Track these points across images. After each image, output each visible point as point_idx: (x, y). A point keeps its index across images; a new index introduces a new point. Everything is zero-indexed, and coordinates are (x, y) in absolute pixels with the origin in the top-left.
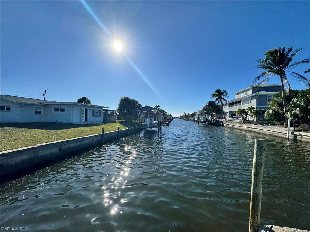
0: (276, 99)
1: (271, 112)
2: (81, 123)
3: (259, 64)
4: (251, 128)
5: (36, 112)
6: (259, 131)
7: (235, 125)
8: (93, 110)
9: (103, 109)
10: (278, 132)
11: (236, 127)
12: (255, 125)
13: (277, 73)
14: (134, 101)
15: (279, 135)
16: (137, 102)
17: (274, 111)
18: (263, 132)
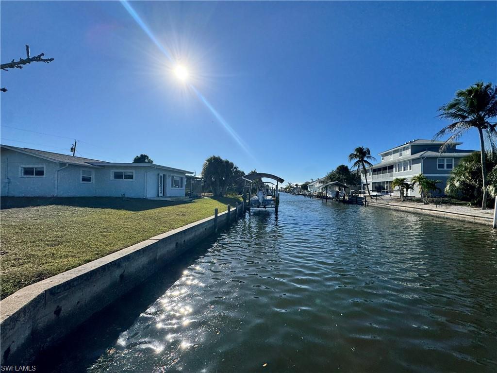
0: (468, 165)
1: (457, 184)
2: (158, 199)
3: (442, 112)
4: (421, 209)
5: (84, 179)
6: (437, 214)
7: (389, 204)
8: (173, 177)
9: (186, 175)
10: (475, 216)
11: (392, 207)
12: (425, 204)
13: (473, 123)
14: (227, 162)
15: (477, 221)
16: (232, 165)
17: (463, 183)
18: (446, 216)
